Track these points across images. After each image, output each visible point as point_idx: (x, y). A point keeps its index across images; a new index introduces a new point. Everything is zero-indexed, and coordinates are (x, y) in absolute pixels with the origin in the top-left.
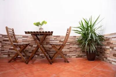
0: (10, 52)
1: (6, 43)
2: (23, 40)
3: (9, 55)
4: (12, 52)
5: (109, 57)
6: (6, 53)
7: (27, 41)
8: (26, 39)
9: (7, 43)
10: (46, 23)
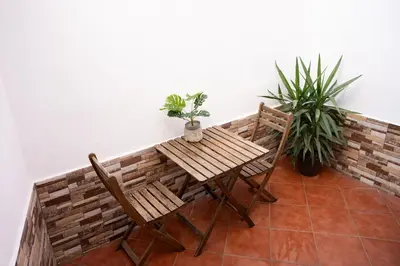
0: (87, 231)
1: (61, 211)
2: (123, 174)
3: (85, 243)
4: (93, 229)
5: (355, 165)
6: (71, 243)
7: (139, 173)
8: (133, 167)
9: (67, 207)
10: (205, 97)
